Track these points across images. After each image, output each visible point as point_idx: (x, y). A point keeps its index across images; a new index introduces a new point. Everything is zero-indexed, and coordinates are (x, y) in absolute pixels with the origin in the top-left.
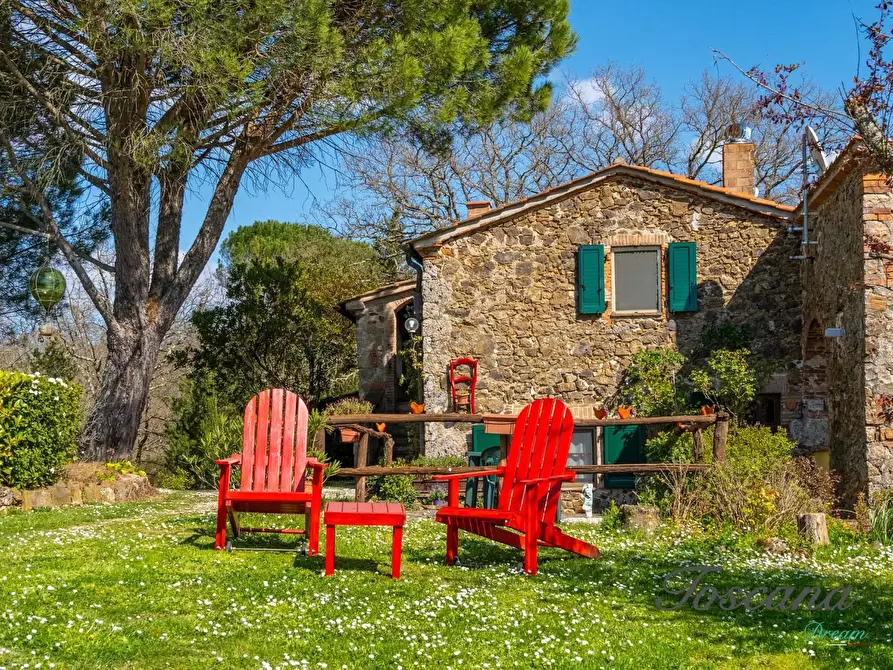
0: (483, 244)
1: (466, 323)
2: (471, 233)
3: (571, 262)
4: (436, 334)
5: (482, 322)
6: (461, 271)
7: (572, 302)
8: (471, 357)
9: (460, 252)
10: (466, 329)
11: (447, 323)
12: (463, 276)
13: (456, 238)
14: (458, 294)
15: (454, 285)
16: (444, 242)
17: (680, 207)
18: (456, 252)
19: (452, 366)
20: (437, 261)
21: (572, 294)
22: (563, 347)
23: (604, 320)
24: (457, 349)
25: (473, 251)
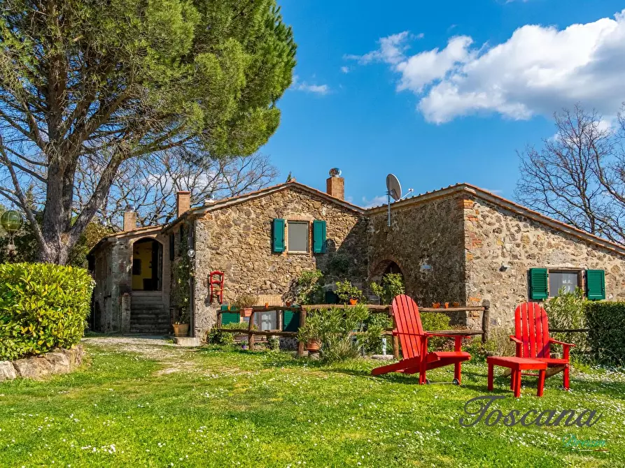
0: (227, 214)
1: (217, 253)
2: (221, 208)
3: (269, 226)
4: (202, 258)
5: (226, 253)
6: (216, 227)
7: (269, 246)
8: (220, 271)
9: (216, 217)
10: (218, 256)
11: (208, 253)
12: (217, 229)
13: (213, 210)
14: (214, 239)
15: (212, 234)
16: (208, 212)
17: (318, 204)
18: (214, 217)
19: (211, 275)
20: (204, 221)
21: (269, 242)
22: (264, 267)
23: (284, 255)
24: (214, 267)
25: (222, 217)
